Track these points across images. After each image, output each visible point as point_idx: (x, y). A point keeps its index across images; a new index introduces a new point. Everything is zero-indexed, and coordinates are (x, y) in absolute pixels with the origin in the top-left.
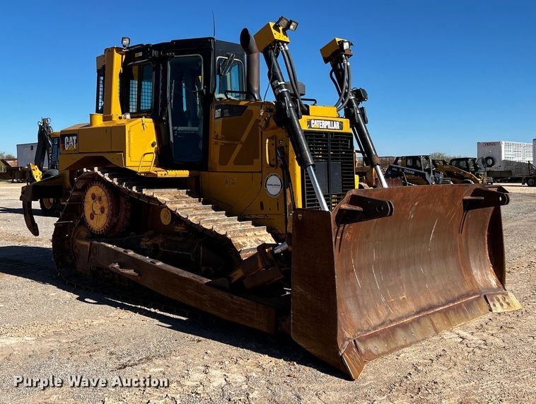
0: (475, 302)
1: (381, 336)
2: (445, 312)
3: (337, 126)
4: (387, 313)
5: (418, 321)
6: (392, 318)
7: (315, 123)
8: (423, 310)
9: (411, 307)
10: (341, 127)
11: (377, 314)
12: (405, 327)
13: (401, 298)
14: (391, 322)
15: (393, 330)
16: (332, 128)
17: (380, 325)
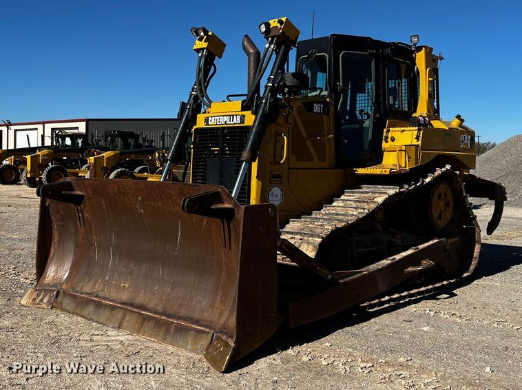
0: (192, 333)
1: (78, 300)
2: (145, 319)
3: (237, 120)
4: (101, 289)
5: (113, 308)
6: (100, 294)
7: (213, 120)
8: (132, 305)
9: (125, 296)
10: (242, 121)
11: (94, 286)
12: (99, 305)
13: (122, 285)
14: (97, 296)
15: (89, 301)
16: (232, 123)
17: (87, 294)
